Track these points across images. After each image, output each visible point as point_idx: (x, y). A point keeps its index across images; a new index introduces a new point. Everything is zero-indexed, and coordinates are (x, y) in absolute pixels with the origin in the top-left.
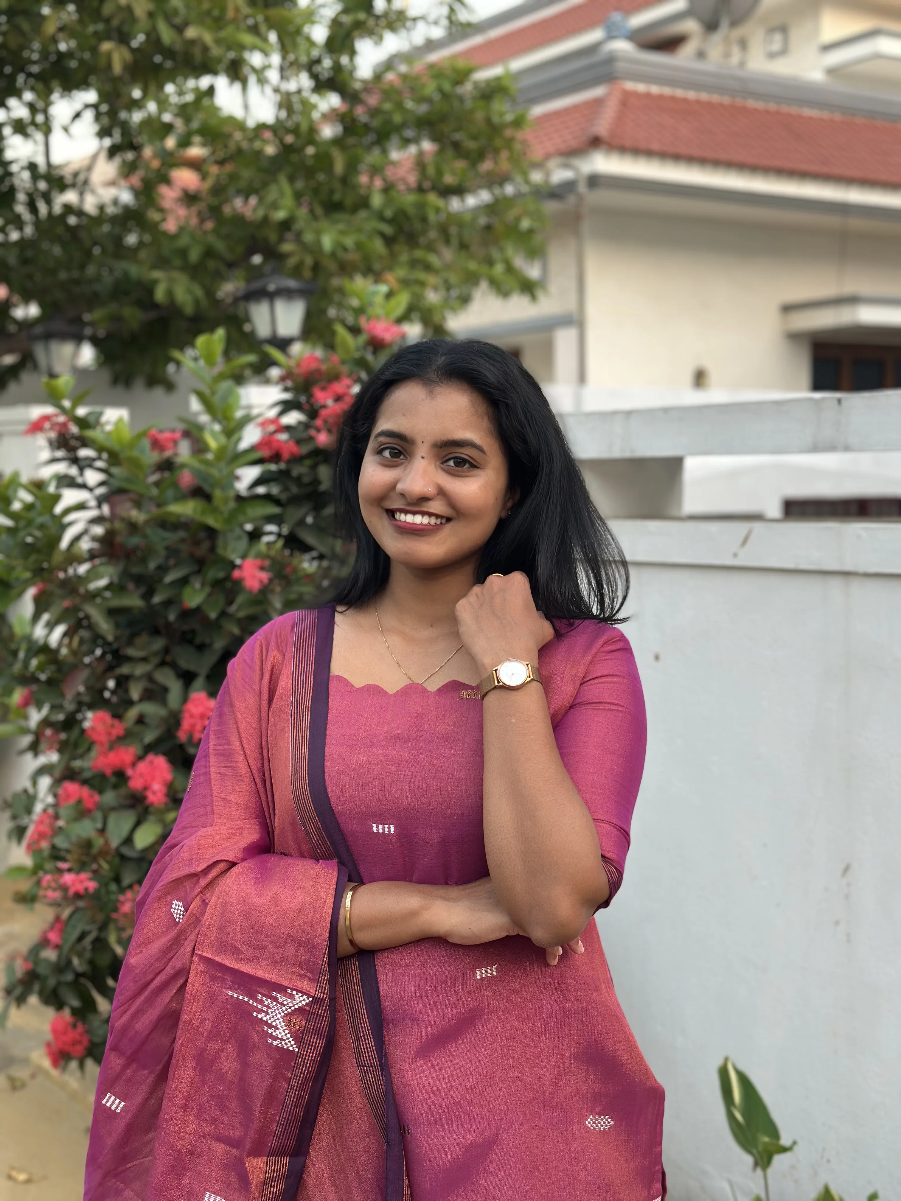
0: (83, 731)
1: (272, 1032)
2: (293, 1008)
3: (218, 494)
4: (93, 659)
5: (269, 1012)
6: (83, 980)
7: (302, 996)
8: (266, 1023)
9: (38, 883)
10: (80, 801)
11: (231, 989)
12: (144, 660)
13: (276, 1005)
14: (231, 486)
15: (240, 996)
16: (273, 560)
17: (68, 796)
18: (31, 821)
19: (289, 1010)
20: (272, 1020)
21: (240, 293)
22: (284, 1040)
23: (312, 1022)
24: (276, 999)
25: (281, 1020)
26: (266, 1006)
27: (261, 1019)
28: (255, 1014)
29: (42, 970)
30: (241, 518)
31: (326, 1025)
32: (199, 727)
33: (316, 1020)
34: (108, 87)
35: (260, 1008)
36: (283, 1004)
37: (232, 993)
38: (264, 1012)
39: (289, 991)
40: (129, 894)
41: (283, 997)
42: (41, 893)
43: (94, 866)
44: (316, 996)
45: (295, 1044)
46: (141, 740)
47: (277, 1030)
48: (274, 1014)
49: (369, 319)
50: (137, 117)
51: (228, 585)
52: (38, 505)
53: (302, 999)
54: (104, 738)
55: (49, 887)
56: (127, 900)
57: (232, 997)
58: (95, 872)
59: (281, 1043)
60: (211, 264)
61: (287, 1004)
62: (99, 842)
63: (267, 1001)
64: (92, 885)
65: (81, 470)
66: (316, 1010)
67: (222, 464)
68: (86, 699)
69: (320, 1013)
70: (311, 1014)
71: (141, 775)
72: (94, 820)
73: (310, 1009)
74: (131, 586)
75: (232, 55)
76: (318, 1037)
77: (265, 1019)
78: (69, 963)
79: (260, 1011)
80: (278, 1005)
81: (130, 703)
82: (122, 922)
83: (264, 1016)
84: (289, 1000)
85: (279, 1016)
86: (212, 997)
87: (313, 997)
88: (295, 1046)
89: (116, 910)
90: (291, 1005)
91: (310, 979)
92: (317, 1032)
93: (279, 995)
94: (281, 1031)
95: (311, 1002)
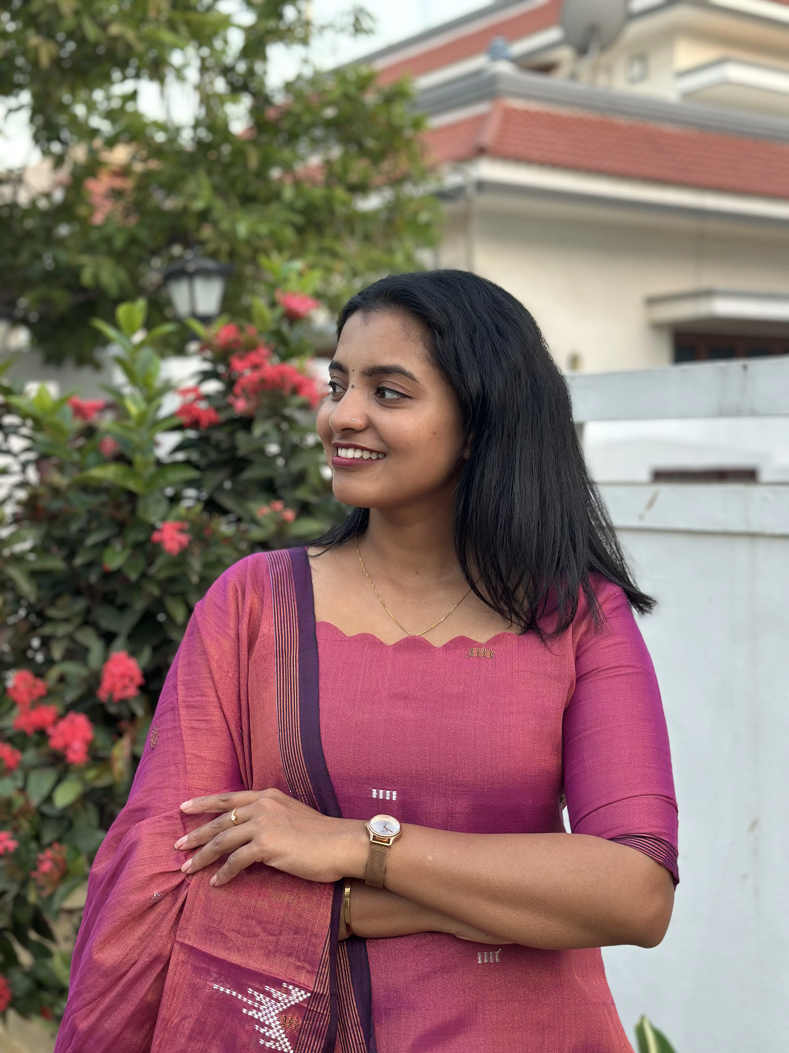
0: (6, 690)
1: (265, 1032)
2: (289, 1005)
3: (138, 458)
4: (17, 619)
5: (260, 1008)
7: (300, 991)
8: (258, 1021)
11: (216, 981)
12: (67, 620)
13: (270, 1001)
14: (152, 452)
15: (227, 990)
16: (192, 522)
19: (285, 1007)
20: (265, 1018)
22: (279, 1041)
23: (310, 1020)
24: (269, 995)
25: (275, 1018)
26: (259, 1002)
27: (252, 1017)
28: (245, 1011)
30: (162, 483)
31: (325, 1024)
32: (119, 687)
33: (314, 1018)
35: (251, 1004)
36: (277, 1000)
37: (217, 986)
38: (255, 1008)
39: (285, 985)
40: (49, 853)
41: (278, 992)
43: (15, 825)
44: (315, 991)
45: (290, 1045)
46: (63, 699)
47: (270, 1030)
48: (267, 1011)
49: (285, 293)
51: (148, 547)
53: (299, 994)
54: (26, 698)
56: (46, 859)
57: (218, 990)
58: (15, 831)
59: (275, 1044)
60: (135, 251)
61: (283, 1000)
62: (19, 801)
63: (259, 996)
64: (12, 844)
65: (6, 436)
66: (314, 1007)
67: (143, 430)
68: (11, 658)
69: (319, 1011)
70: (309, 1011)
71: (62, 734)
72: (14, 778)
73: (308, 1006)
74: (54, 548)
75: (153, 53)
76: (316, 1037)
77: (256, 1017)
79: (251, 1008)
80: (272, 1001)
81: (53, 663)
82: (41, 881)
83: (255, 1013)
84: (285, 996)
85: (273, 1014)
86: (194, 990)
87: (312, 992)
88: (290, 1048)
89: (35, 868)
90: (287, 1001)
91: (308, 971)
92: (316, 1033)
93: (273, 990)
94: (275, 1031)
95: (309, 998)
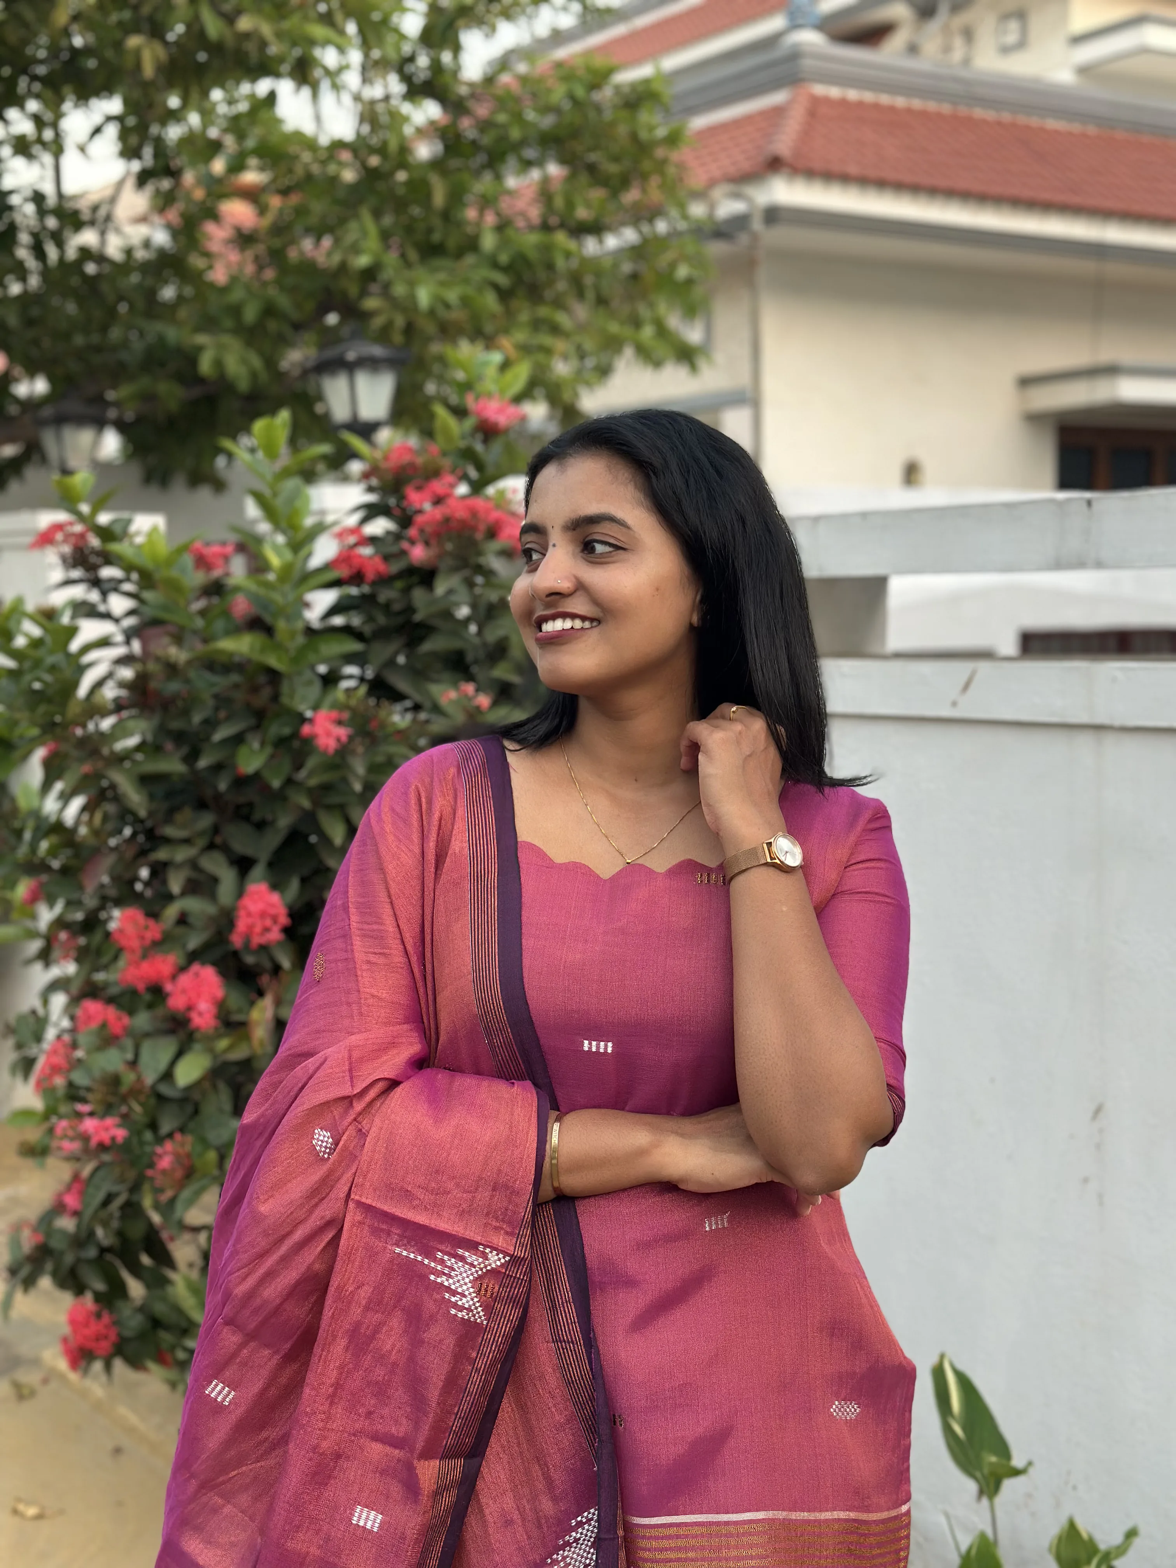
0: (108, 935)
1: (457, 1301)
2: (485, 1270)
3: (281, 625)
4: (120, 841)
5: (451, 1274)
6: (109, 1257)
7: (497, 1255)
8: (448, 1289)
9: (51, 1131)
10: (104, 1026)
11: (398, 1246)
12: (187, 841)
13: (463, 1266)
14: (300, 616)
15: (411, 1254)
16: (353, 711)
17: (89, 1018)
18: (41, 1051)
19: (481, 1273)
21: (310, 364)
22: (472, 1311)
23: (507, 1287)
24: (462, 1259)
25: (470, 1285)
26: (449, 1267)
27: (442, 1284)
29: (56, 1244)
30: (311, 657)
32: (258, 929)
33: (512, 1284)
34: (137, 94)
35: (440, 1269)
36: (472, 1265)
37: (399, 1250)
38: (444, 1274)
39: (481, 1248)
40: (169, 1146)
41: (473, 1256)
42: (54, 1144)
43: (124, 1109)
44: (515, 1255)
45: (484, 1315)
46: (184, 946)
47: (463, 1298)
49: (477, 398)
50: (174, 133)
51: (296, 744)
52: (48, 640)
53: (496, 1258)
54: (135, 943)
55: (65, 1136)
56: (165, 1153)
57: (400, 1255)
58: (125, 1117)
60: (272, 326)
61: (478, 1264)
62: (129, 1078)
63: (450, 1260)
64: (121, 1134)
65: (104, 594)
66: (513, 1272)
67: (287, 587)
68: (113, 892)
69: (517, 1276)
70: (507, 1277)
71: (184, 991)
72: (122, 1049)
73: (506, 1271)
74: (169, 746)
75: (297, 52)
76: (513, 1306)
77: (446, 1284)
78: (91, 1234)
79: (440, 1274)
80: (466, 1265)
81: (169, 898)
82: (159, 1181)
83: (445, 1280)
84: (481, 1260)
85: (466, 1280)
86: (373, 1255)
87: (511, 1256)
88: (483, 1318)
89: (151, 1165)
90: (482, 1266)
91: (507, 1233)
92: (513, 1300)
93: (467, 1254)
94: (469, 1299)
95: (508, 1262)
